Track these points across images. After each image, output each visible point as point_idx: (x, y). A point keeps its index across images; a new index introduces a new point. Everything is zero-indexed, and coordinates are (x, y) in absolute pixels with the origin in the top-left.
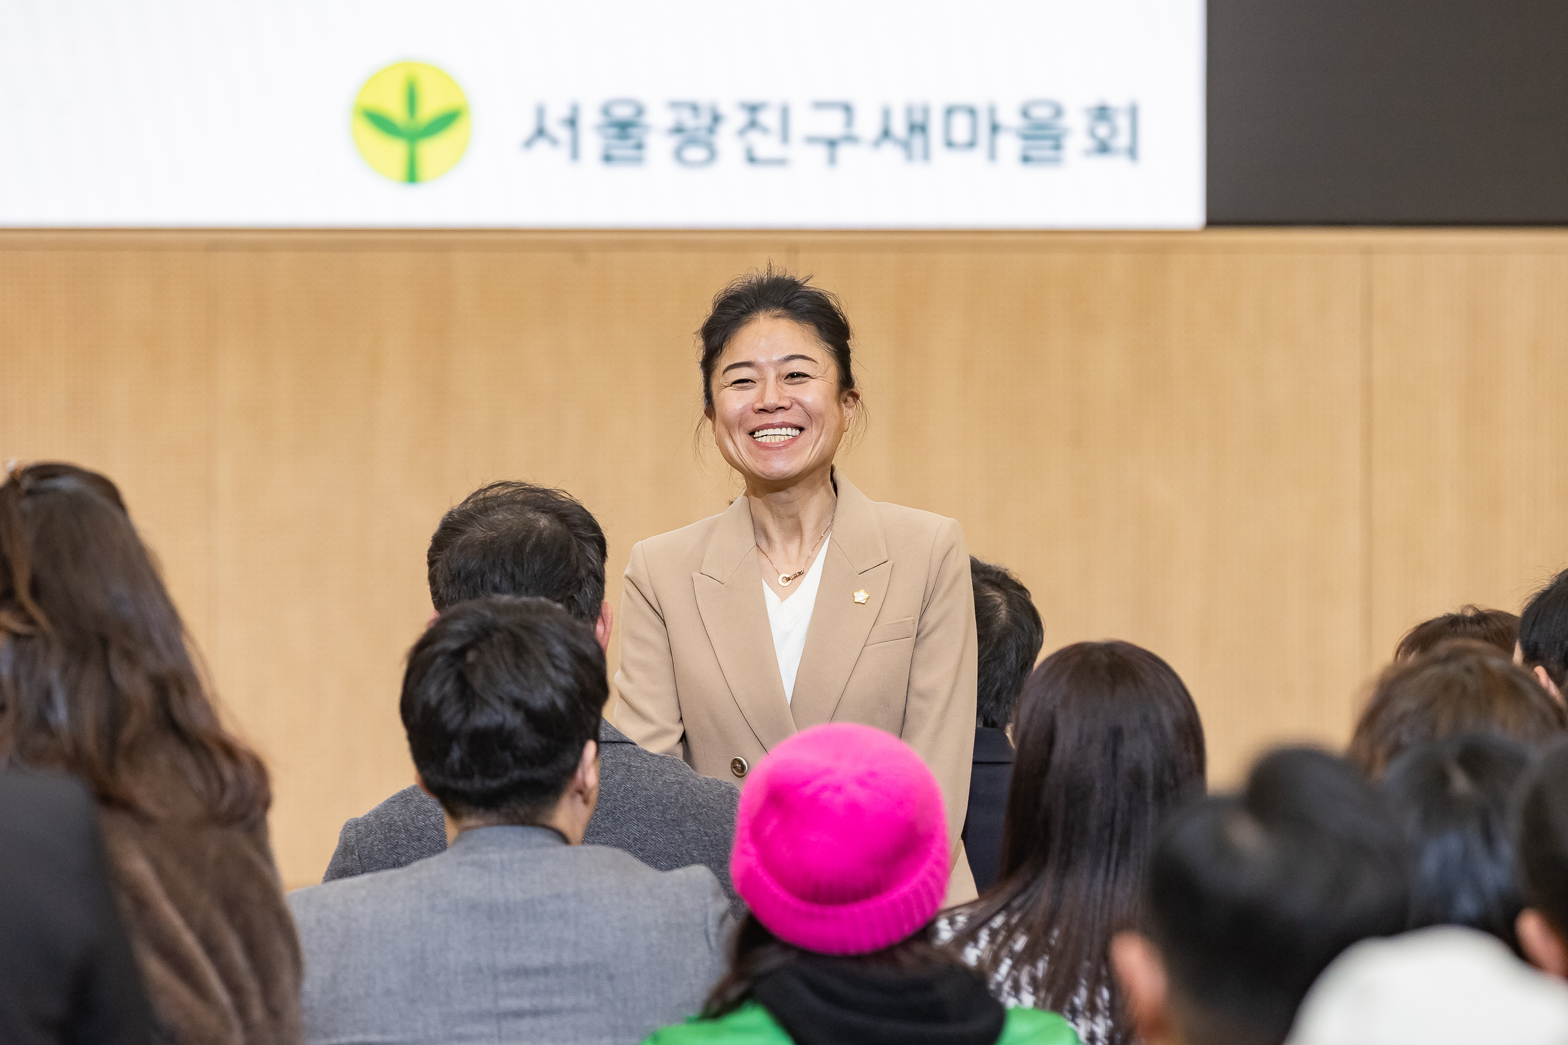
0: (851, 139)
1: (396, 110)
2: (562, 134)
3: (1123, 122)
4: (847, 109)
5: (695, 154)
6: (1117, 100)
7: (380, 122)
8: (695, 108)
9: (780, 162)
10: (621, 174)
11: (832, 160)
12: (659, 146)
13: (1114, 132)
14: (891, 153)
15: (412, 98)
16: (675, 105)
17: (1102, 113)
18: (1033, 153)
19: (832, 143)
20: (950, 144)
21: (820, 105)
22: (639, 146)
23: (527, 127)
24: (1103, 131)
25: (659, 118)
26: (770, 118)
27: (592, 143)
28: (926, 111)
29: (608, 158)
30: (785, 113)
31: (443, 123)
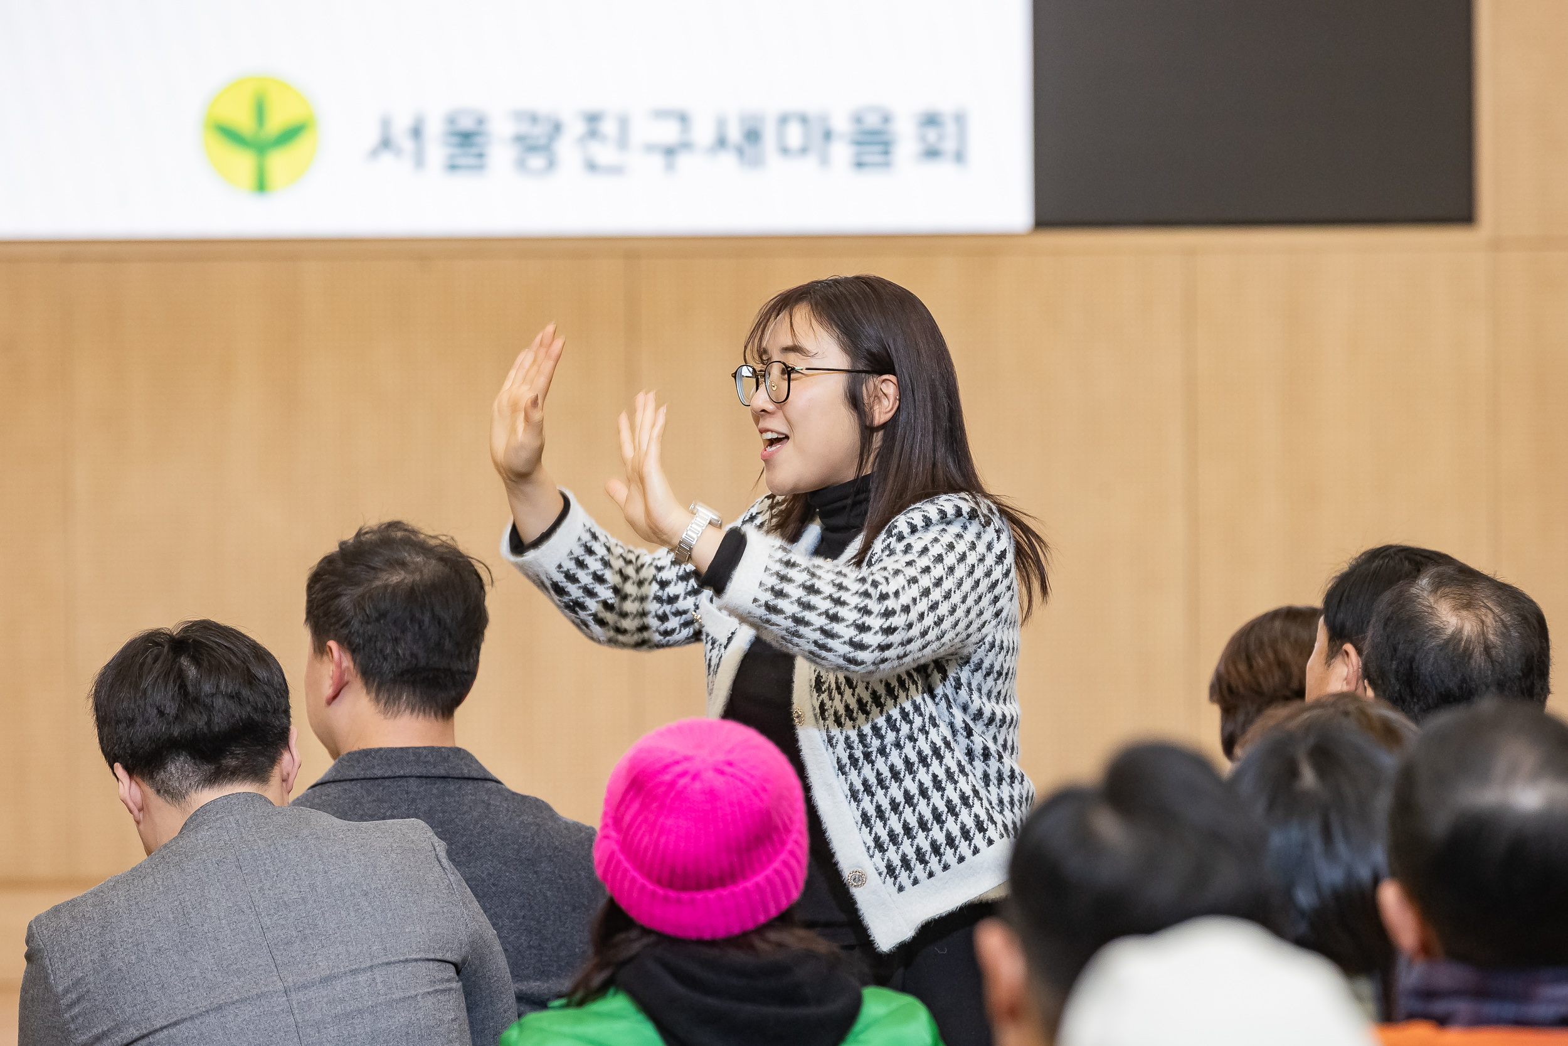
0: (687, 147)
1: (243, 121)
2: (406, 144)
3: (950, 128)
4: (683, 118)
5: (537, 162)
6: (945, 106)
7: (229, 134)
8: (535, 119)
9: (616, 170)
10: (464, 184)
11: (671, 166)
12: (501, 154)
13: (941, 138)
14: (727, 161)
15: (260, 111)
16: (518, 116)
17: (931, 120)
18: (868, 159)
19: (670, 152)
20: (785, 151)
21: (661, 114)
22: (480, 155)
23: (372, 137)
24: (932, 135)
25: (501, 128)
26: (609, 127)
27: (437, 151)
28: (760, 119)
29: (453, 167)
30: (624, 123)
31: (290, 134)
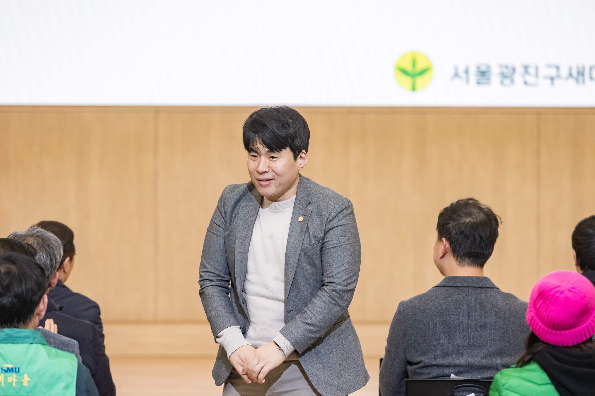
0: (559, 76)
1: (408, 67)
2: (463, 75)
4: (558, 68)
5: (507, 81)
7: (404, 71)
8: (507, 67)
9: (535, 85)
10: (483, 89)
11: (552, 83)
12: (495, 79)
14: (572, 82)
15: (414, 63)
16: (501, 66)
19: (552, 79)
20: (591, 79)
21: (549, 66)
22: (488, 79)
23: (451, 72)
25: (495, 70)
26: (532, 70)
27: (473, 78)
28: (584, 68)
29: (479, 83)
30: (537, 69)
31: (423, 72)
